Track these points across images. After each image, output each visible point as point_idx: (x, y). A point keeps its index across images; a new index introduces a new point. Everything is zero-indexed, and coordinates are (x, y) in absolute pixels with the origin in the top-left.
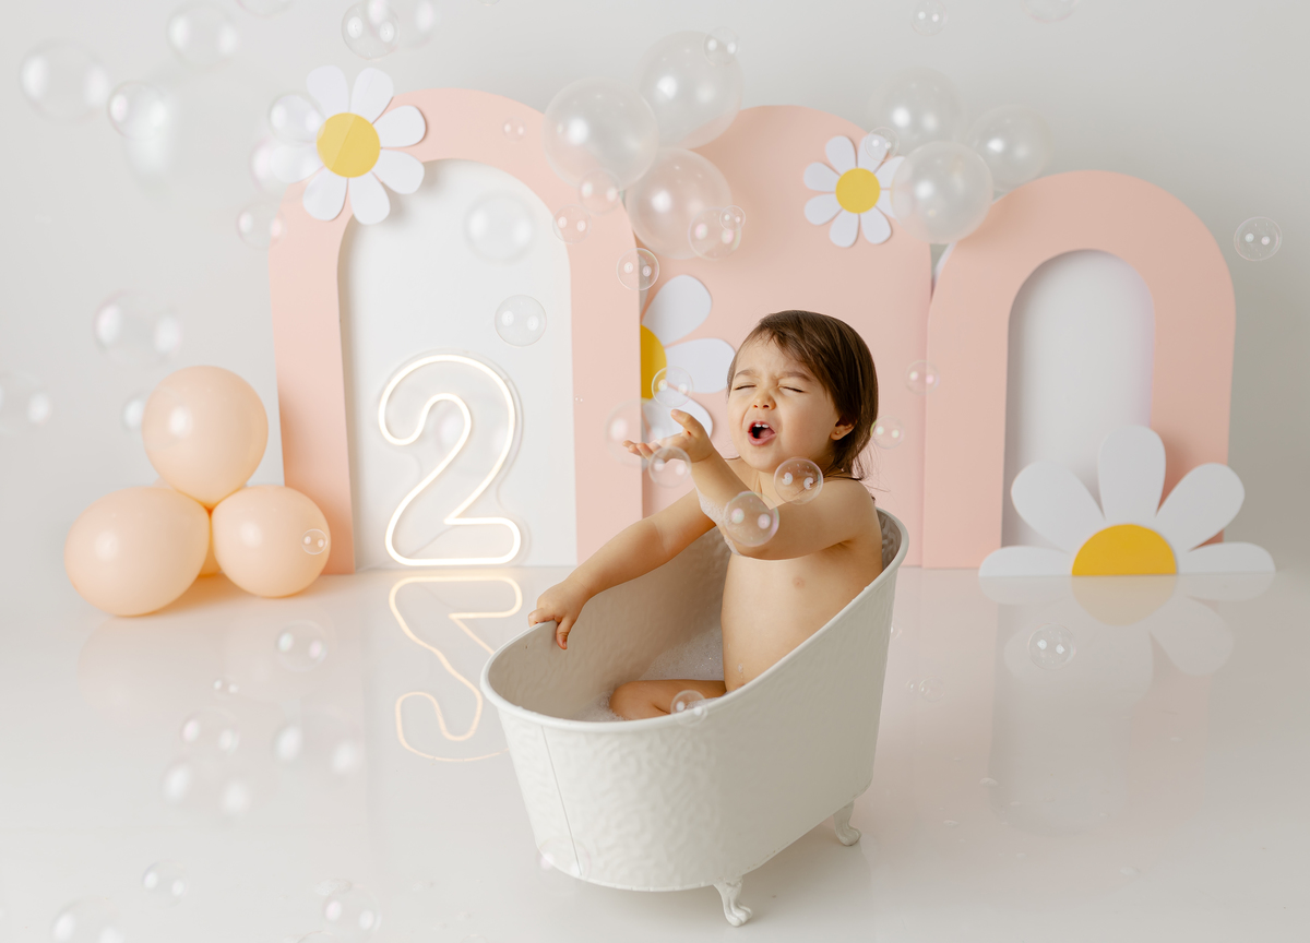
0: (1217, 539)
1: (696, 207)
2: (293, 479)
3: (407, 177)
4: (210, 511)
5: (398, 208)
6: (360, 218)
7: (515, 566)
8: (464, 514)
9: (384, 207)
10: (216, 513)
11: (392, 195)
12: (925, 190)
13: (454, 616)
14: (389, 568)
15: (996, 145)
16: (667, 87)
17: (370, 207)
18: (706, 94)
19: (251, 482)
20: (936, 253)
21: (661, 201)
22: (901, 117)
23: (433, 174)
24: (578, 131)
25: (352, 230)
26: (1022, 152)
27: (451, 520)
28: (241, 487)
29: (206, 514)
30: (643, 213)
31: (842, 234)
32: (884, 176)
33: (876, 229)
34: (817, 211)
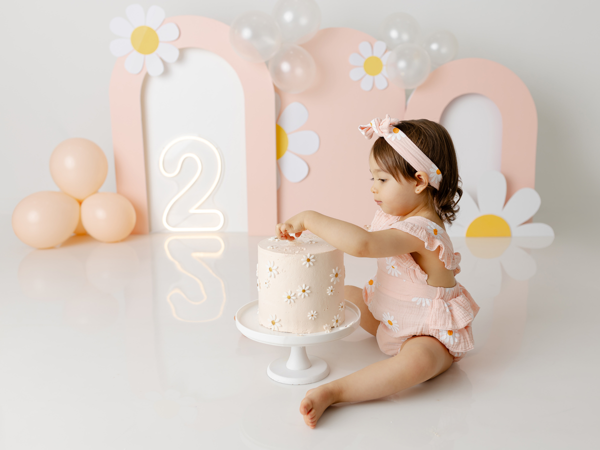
0: (529, 221)
1: (299, 71)
2: (119, 190)
3: (171, 55)
4: (80, 203)
5: (167, 71)
6: (151, 73)
7: (221, 232)
8: (199, 208)
9: (161, 69)
10: (83, 204)
11: (165, 63)
12: (402, 64)
13: (194, 255)
14: (164, 232)
15: (434, 47)
16: (288, 17)
17: (155, 69)
18: (304, 21)
19: (101, 190)
20: (408, 94)
21: (285, 67)
22: (394, 34)
23: (182, 53)
24: (246, 33)
25: (147, 78)
26: (444, 50)
27: (193, 211)
28: (96, 192)
29: (78, 205)
30: (277, 73)
31: (366, 85)
32: (384, 60)
33: (381, 83)
34: (355, 75)
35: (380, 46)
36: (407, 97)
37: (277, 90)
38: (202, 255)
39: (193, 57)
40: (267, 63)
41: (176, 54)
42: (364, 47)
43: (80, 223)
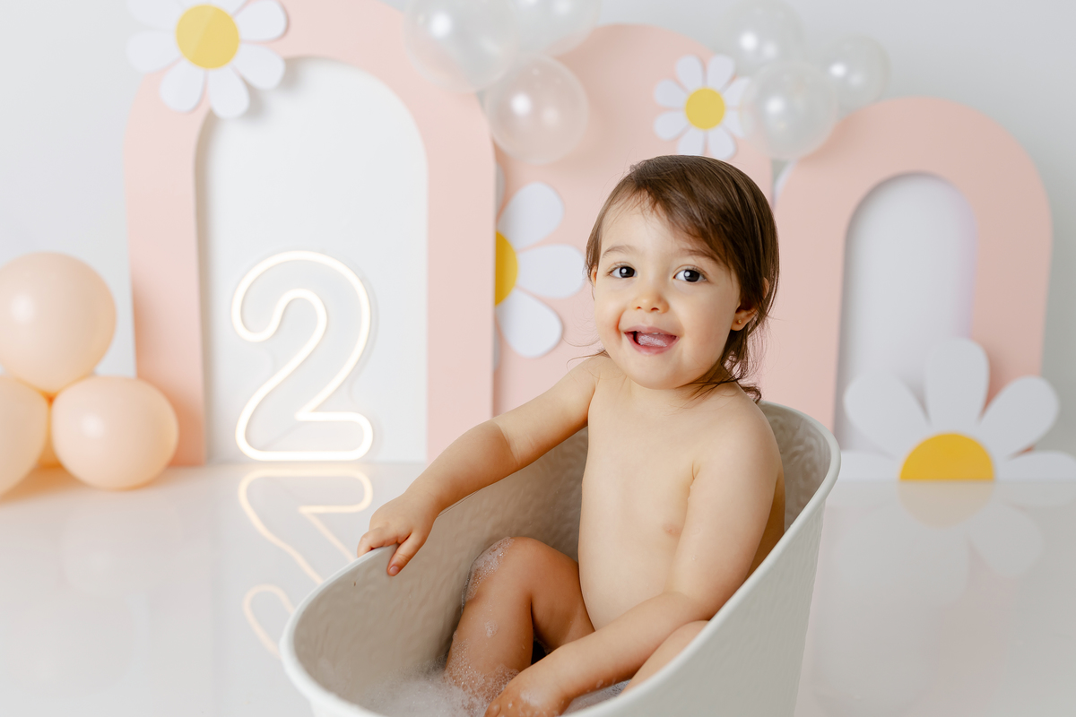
1: (551, 116)
2: (145, 373)
3: (268, 73)
4: (50, 399)
5: (256, 106)
6: (218, 112)
7: (365, 462)
8: (318, 409)
9: (242, 101)
10: (60, 403)
11: (253, 92)
12: (775, 106)
13: (306, 510)
14: (240, 461)
15: (838, 70)
17: (229, 102)
18: (562, 6)
19: (103, 369)
20: (777, 169)
21: (521, 104)
22: (749, 41)
23: (293, 71)
24: (441, 25)
25: (210, 126)
27: (304, 414)
28: (89, 374)
29: (43, 403)
30: (503, 117)
32: (730, 96)
33: (722, 146)
34: (667, 126)
35: (721, 67)
37: (501, 158)
38: (321, 509)
39: (320, 79)
40: (480, 96)
41: (278, 69)
42: (687, 68)
43: (49, 446)
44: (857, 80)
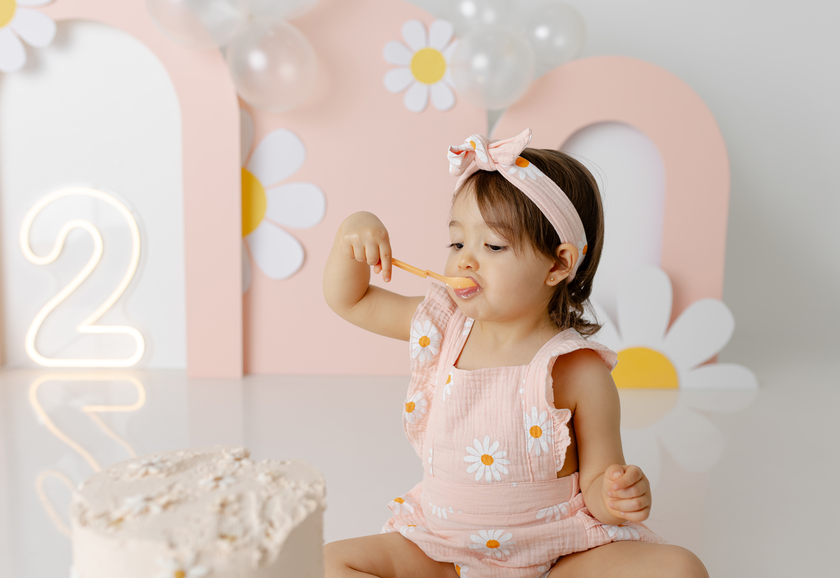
0: (712, 361)
1: (287, 71)
3: (41, 33)
5: (33, 61)
7: (140, 370)
8: (98, 322)
9: (20, 57)
11: (30, 51)
12: (480, 62)
13: (87, 409)
14: (27, 368)
15: (542, 33)
20: (492, 119)
21: (257, 60)
22: (468, 9)
23: (64, 32)
27: (85, 328)
30: (242, 72)
31: (414, 101)
32: (448, 55)
33: (442, 98)
34: (394, 81)
35: (441, 30)
36: (491, 125)
37: (243, 106)
38: (101, 409)
39: (86, 38)
40: (223, 51)
41: (50, 30)
42: (412, 31)
44: (560, 42)
